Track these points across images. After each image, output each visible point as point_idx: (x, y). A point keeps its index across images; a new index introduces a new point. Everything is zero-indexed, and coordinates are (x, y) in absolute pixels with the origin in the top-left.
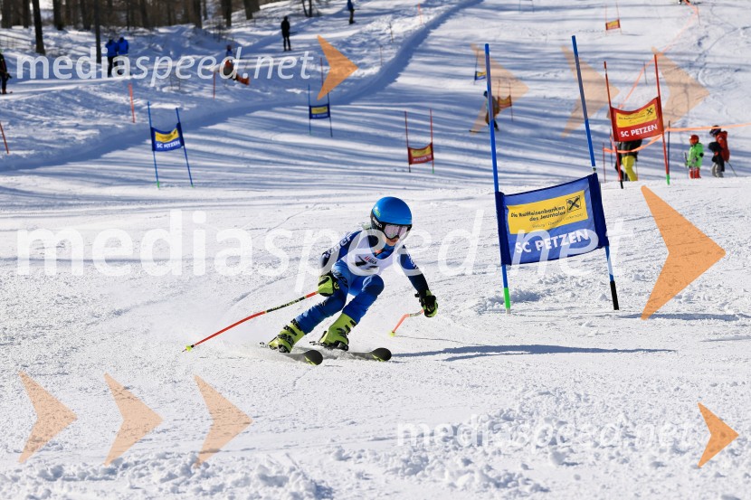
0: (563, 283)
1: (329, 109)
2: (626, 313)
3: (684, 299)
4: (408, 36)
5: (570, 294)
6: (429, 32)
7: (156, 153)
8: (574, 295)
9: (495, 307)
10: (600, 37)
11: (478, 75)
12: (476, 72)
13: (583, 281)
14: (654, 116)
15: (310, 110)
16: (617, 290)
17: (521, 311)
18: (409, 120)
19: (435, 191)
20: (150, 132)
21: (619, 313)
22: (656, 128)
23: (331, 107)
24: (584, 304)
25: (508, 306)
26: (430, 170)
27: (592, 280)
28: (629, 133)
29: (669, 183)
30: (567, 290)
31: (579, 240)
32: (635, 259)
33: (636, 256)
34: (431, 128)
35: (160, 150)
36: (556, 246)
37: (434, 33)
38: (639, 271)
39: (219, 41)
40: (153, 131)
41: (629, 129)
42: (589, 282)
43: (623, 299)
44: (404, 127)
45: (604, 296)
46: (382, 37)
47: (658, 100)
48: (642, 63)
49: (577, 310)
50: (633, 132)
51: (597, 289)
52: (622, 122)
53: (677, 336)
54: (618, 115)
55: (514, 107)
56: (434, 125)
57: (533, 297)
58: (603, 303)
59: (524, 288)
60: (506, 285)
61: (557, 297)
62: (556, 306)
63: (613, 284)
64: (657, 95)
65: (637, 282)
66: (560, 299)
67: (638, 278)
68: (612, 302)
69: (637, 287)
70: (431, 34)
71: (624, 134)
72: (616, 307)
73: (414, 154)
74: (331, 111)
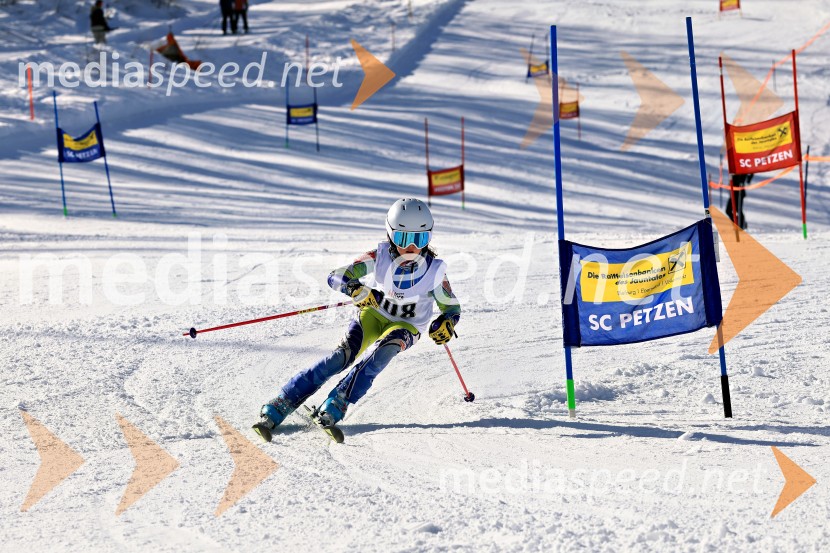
0: (652, 376)
1: (315, 111)
2: (743, 423)
3: (827, 405)
4: (432, 11)
5: (659, 392)
6: (463, 5)
7: (64, 164)
8: (667, 394)
9: (553, 407)
10: (711, 21)
11: (533, 70)
12: (530, 66)
13: (680, 374)
14: (789, 139)
15: (288, 114)
16: (731, 388)
17: (591, 414)
18: (431, 136)
19: (467, 235)
20: (55, 134)
21: (732, 422)
22: (791, 155)
23: (320, 108)
24: (681, 408)
25: (572, 406)
26: (457, 208)
27: (693, 374)
28: (752, 162)
29: (805, 236)
30: (657, 386)
31: (680, 313)
32: (755, 345)
33: (757, 341)
34: (463, 148)
35: (70, 160)
36: (648, 320)
37: (469, 8)
38: (762, 362)
39: (159, 7)
40: (60, 133)
41: (752, 156)
42: (690, 376)
43: (738, 402)
44: (424, 145)
45: (710, 397)
46: (396, 10)
47: (794, 117)
48: (770, 65)
49: (671, 416)
50: (757, 161)
51: (701, 385)
52: (742, 146)
53: (817, 458)
54: (736, 136)
55: (584, 120)
56: (467, 144)
57: (606, 395)
58: (710, 408)
59: (595, 381)
60: (570, 375)
61: (643, 395)
62: (642, 408)
63: (725, 380)
64: (794, 109)
65: (758, 379)
66: (647, 399)
67: (760, 373)
68: (722, 407)
69: (758, 385)
70: (466, 10)
71: (744, 163)
72: (728, 413)
73: (435, 182)
74: (319, 116)
